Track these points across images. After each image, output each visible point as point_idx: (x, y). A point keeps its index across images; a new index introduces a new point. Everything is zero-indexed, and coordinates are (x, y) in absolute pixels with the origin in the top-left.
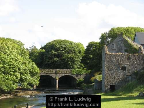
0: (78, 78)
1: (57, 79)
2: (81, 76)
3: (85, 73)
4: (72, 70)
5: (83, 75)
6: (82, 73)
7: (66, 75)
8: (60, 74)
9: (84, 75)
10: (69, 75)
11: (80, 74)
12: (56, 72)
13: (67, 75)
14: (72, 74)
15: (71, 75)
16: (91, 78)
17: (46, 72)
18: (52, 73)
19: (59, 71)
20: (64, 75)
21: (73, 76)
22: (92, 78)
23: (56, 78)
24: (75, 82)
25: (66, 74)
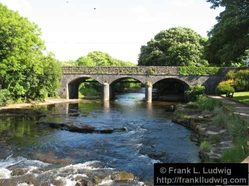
0: (193, 83)
1: (148, 86)
2: (199, 79)
3: (207, 73)
4: (181, 67)
5: (202, 77)
6: (200, 74)
7: (167, 77)
8: (156, 75)
9: (206, 79)
10: (174, 77)
11: (197, 75)
12: (147, 72)
13: (171, 77)
14: (181, 76)
15: (178, 78)
16: (219, 82)
17: (128, 73)
18: (140, 73)
19: (154, 70)
20: (163, 78)
21: (182, 79)
22: (221, 84)
23: (148, 84)
24: (185, 92)
25: (167, 75)
